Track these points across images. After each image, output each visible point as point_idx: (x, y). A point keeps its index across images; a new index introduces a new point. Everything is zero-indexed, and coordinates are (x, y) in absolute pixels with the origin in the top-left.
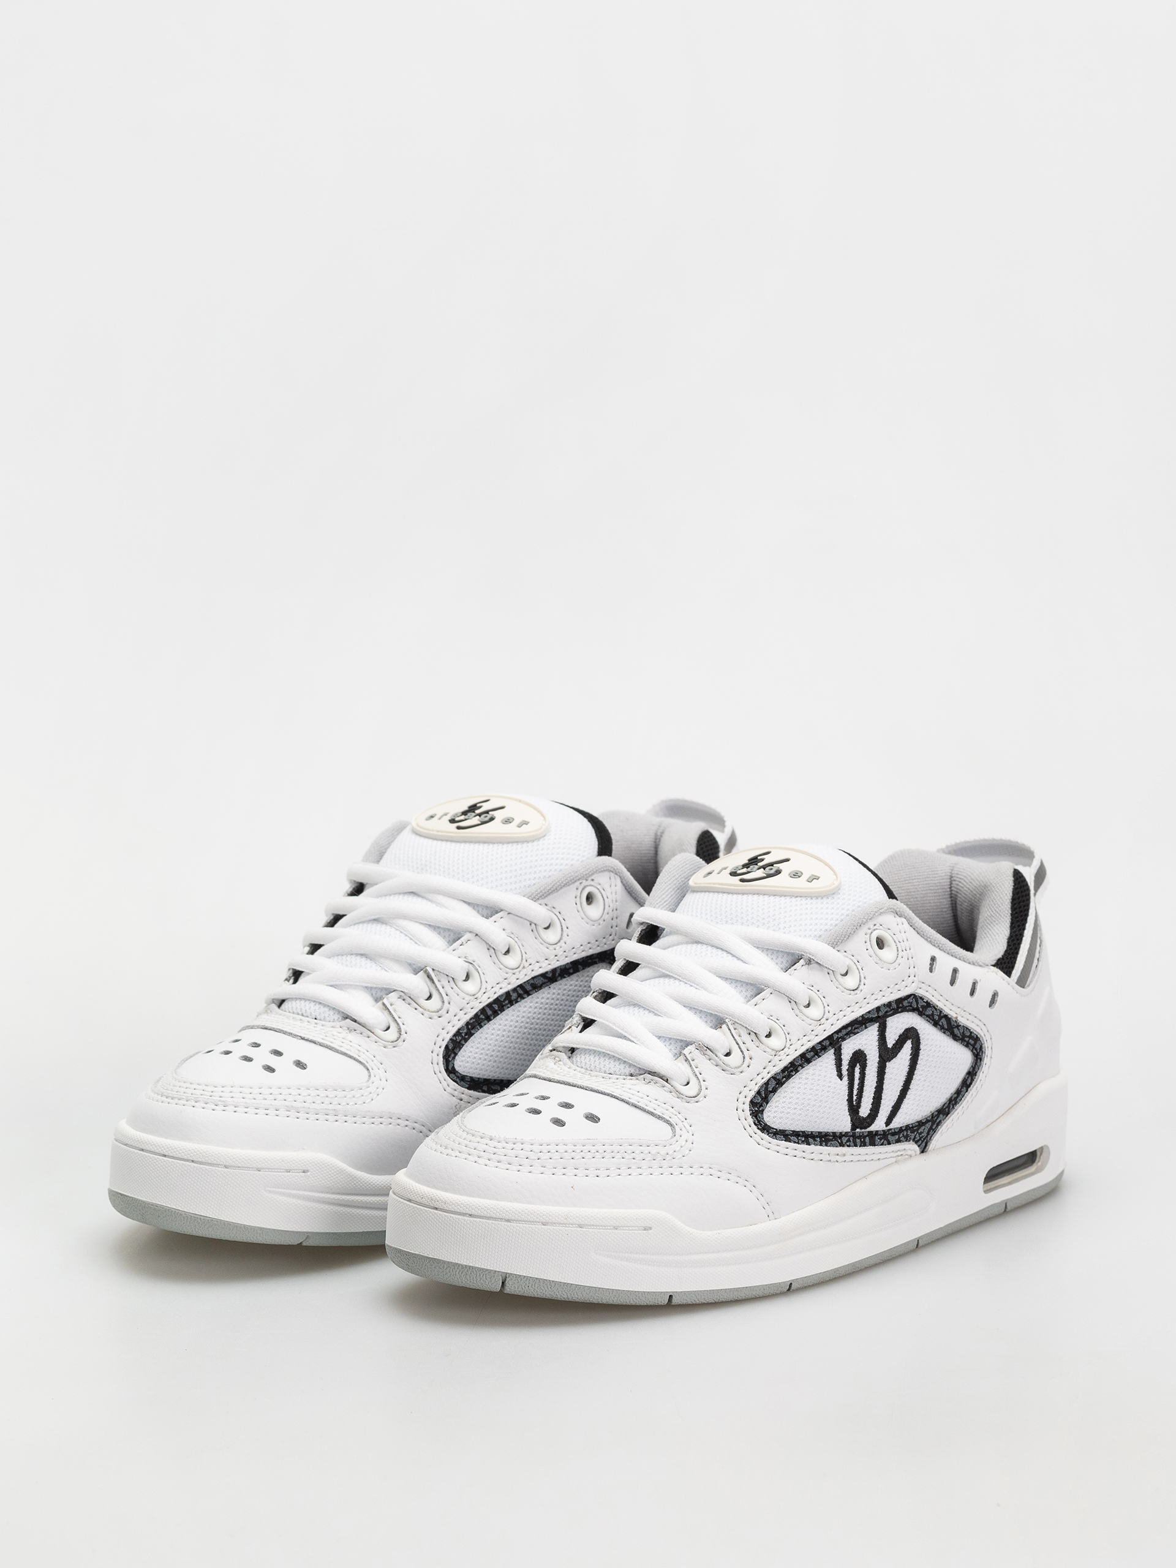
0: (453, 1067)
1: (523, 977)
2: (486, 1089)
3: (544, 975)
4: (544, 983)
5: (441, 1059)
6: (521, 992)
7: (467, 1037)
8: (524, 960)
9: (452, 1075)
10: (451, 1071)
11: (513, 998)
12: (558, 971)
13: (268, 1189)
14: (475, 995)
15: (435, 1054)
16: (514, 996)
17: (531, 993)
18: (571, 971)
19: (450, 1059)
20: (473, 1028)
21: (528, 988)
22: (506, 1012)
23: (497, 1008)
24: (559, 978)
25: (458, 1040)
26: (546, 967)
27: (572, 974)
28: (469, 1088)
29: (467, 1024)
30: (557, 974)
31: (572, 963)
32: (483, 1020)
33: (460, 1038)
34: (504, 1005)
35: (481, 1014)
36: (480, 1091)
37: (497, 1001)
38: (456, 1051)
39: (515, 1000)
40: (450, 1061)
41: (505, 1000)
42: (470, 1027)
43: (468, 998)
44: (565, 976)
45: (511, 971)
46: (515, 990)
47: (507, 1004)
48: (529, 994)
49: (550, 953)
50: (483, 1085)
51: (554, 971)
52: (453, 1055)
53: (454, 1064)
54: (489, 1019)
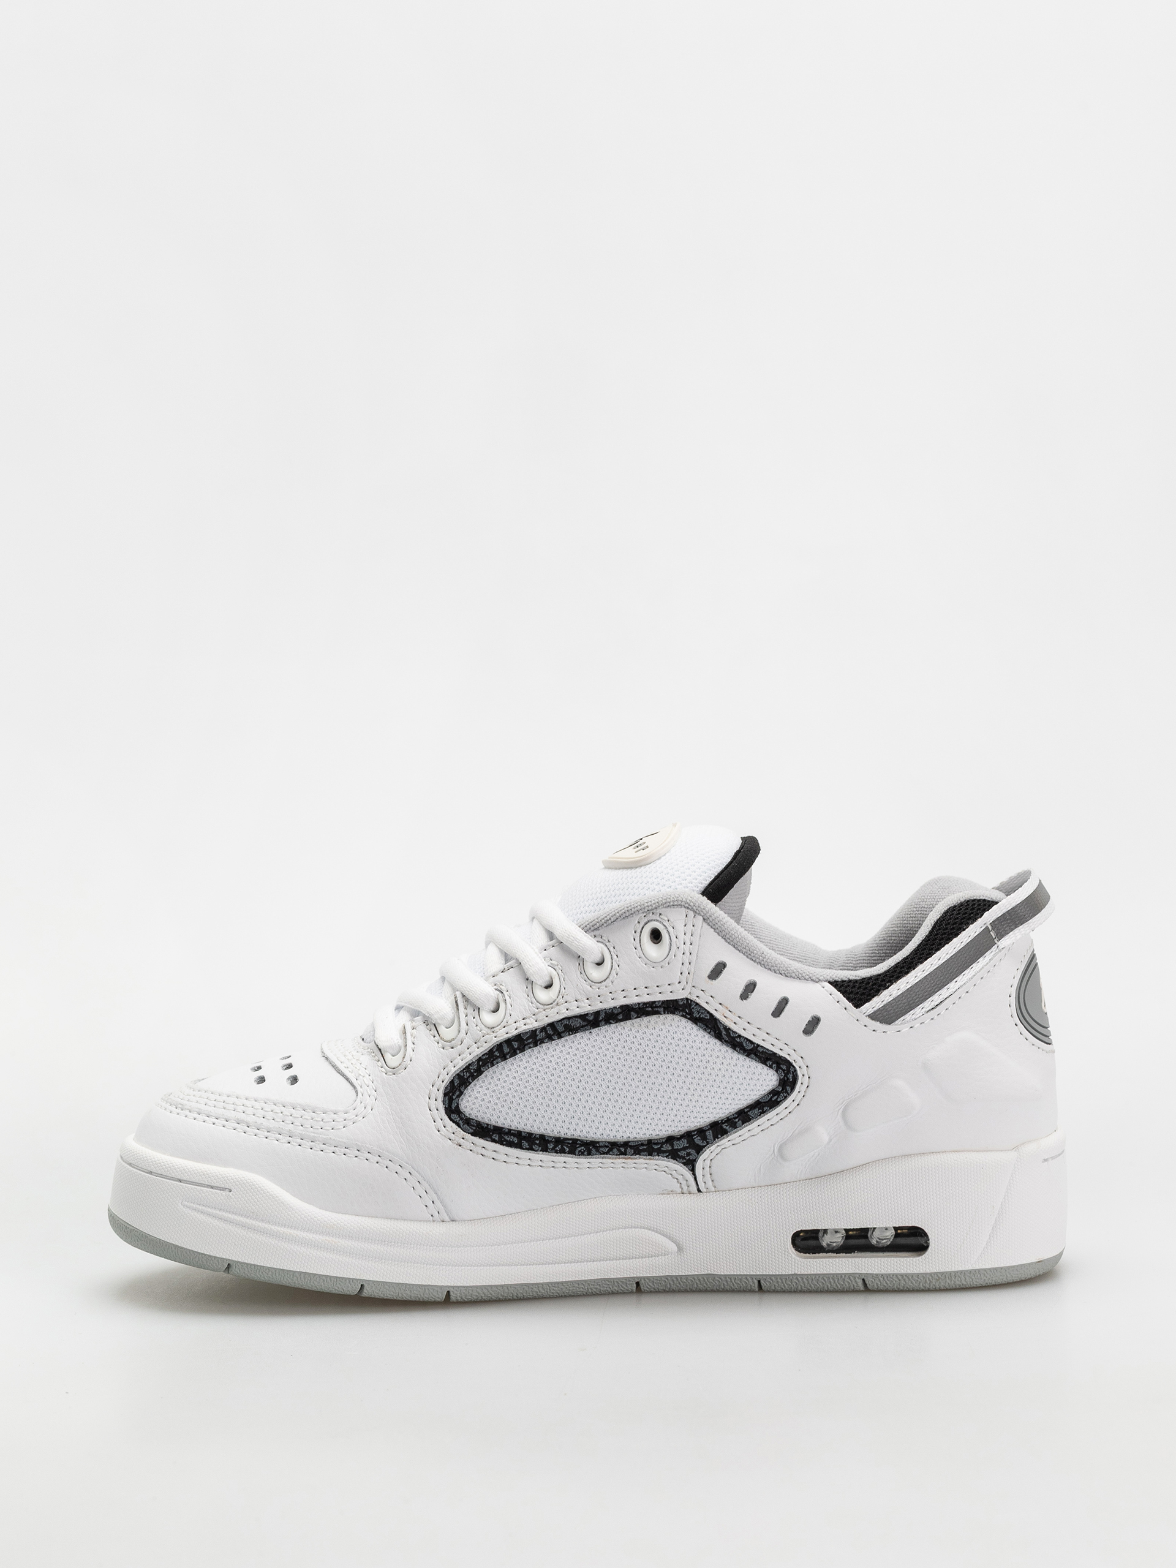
0: (457, 1107)
1: (555, 1015)
2: (497, 1139)
3: (583, 1017)
4: (583, 1027)
5: (440, 1095)
6: (550, 1032)
7: (475, 1074)
8: (561, 996)
9: (454, 1116)
10: (453, 1110)
11: (538, 1038)
12: (602, 1016)
13: (186, 1203)
14: (493, 1028)
15: (435, 1088)
16: (541, 1035)
17: (562, 1035)
18: (620, 1017)
19: (454, 1097)
20: (484, 1065)
21: (560, 1028)
22: (528, 1052)
23: (516, 1047)
24: (603, 1023)
25: (465, 1077)
26: (587, 1008)
27: (621, 1021)
28: (473, 1134)
29: (480, 1059)
30: (601, 1019)
31: (622, 1007)
32: (497, 1057)
33: (468, 1074)
34: (527, 1045)
35: (497, 1050)
36: (489, 1139)
37: (518, 1038)
38: (462, 1089)
39: (540, 1039)
40: (453, 1099)
41: (528, 1039)
42: (481, 1063)
43: (485, 1030)
44: (611, 1021)
45: (542, 1007)
46: (543, 1029)
47: (529, 1043)
48: (560, 1037)
49: (594, 991)
50: (493, 1134)
51: (597, 1014)
52: (457, 1093)
53: (458, 1104)
54: (504, 1058)
